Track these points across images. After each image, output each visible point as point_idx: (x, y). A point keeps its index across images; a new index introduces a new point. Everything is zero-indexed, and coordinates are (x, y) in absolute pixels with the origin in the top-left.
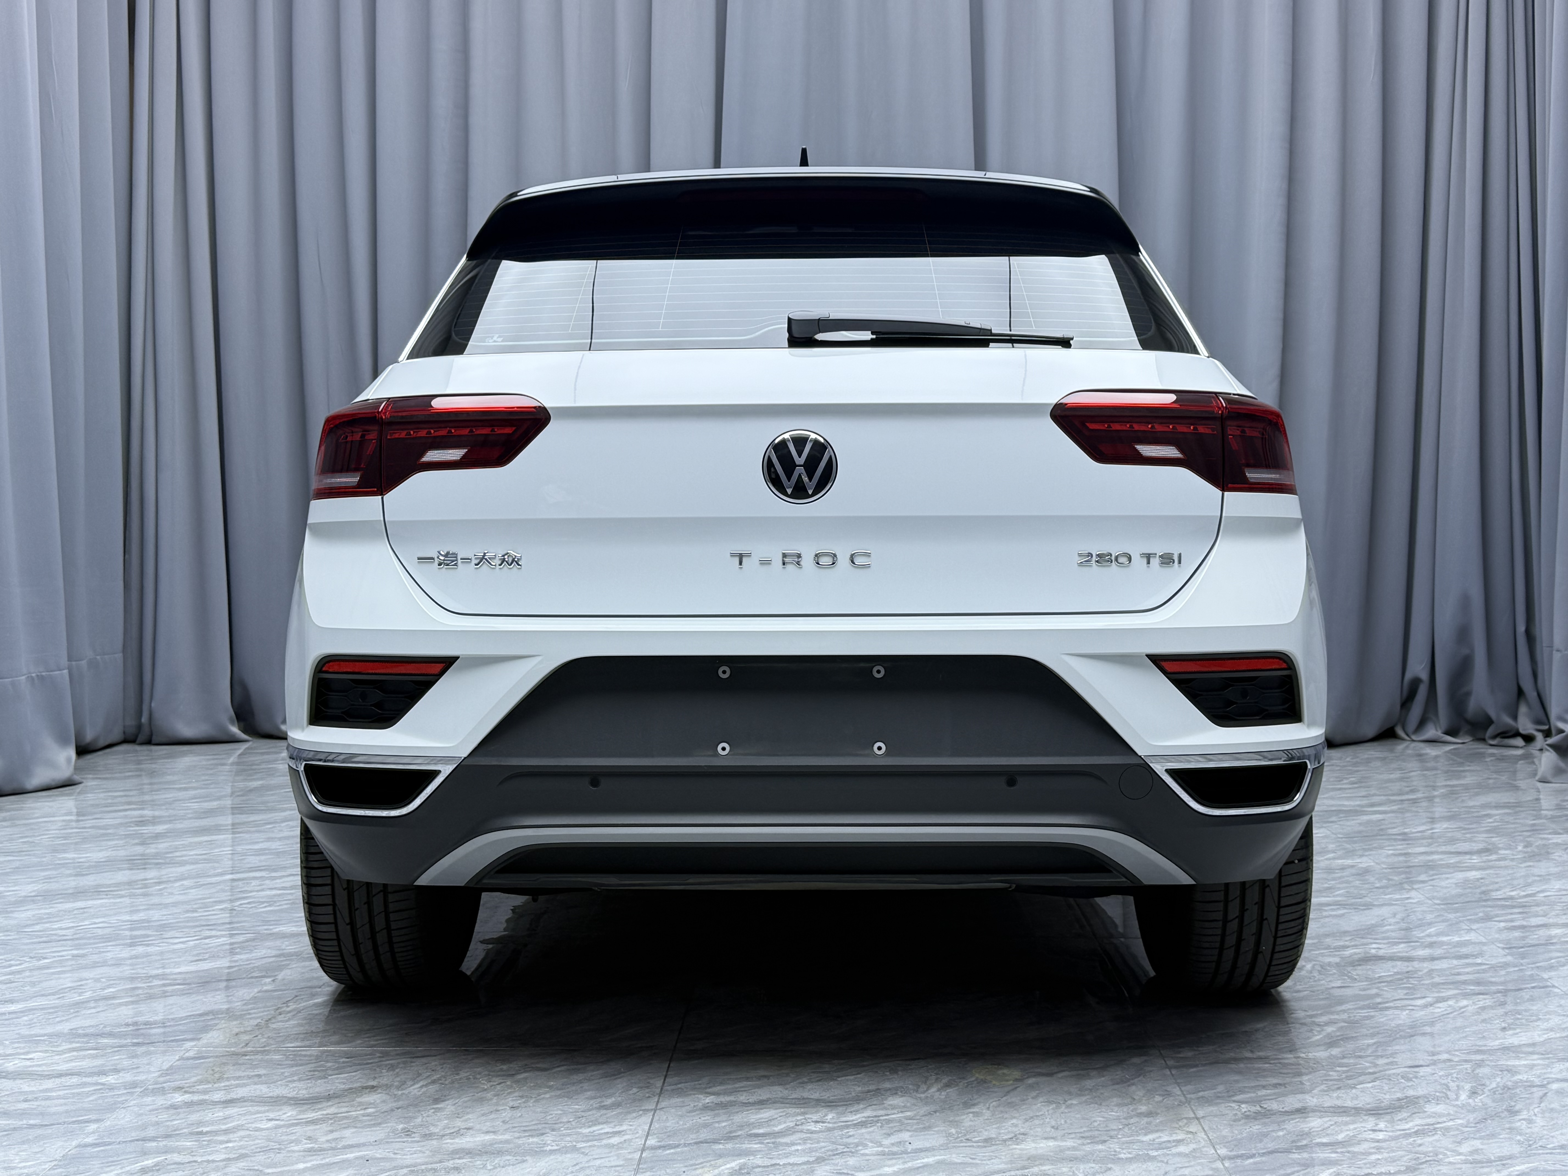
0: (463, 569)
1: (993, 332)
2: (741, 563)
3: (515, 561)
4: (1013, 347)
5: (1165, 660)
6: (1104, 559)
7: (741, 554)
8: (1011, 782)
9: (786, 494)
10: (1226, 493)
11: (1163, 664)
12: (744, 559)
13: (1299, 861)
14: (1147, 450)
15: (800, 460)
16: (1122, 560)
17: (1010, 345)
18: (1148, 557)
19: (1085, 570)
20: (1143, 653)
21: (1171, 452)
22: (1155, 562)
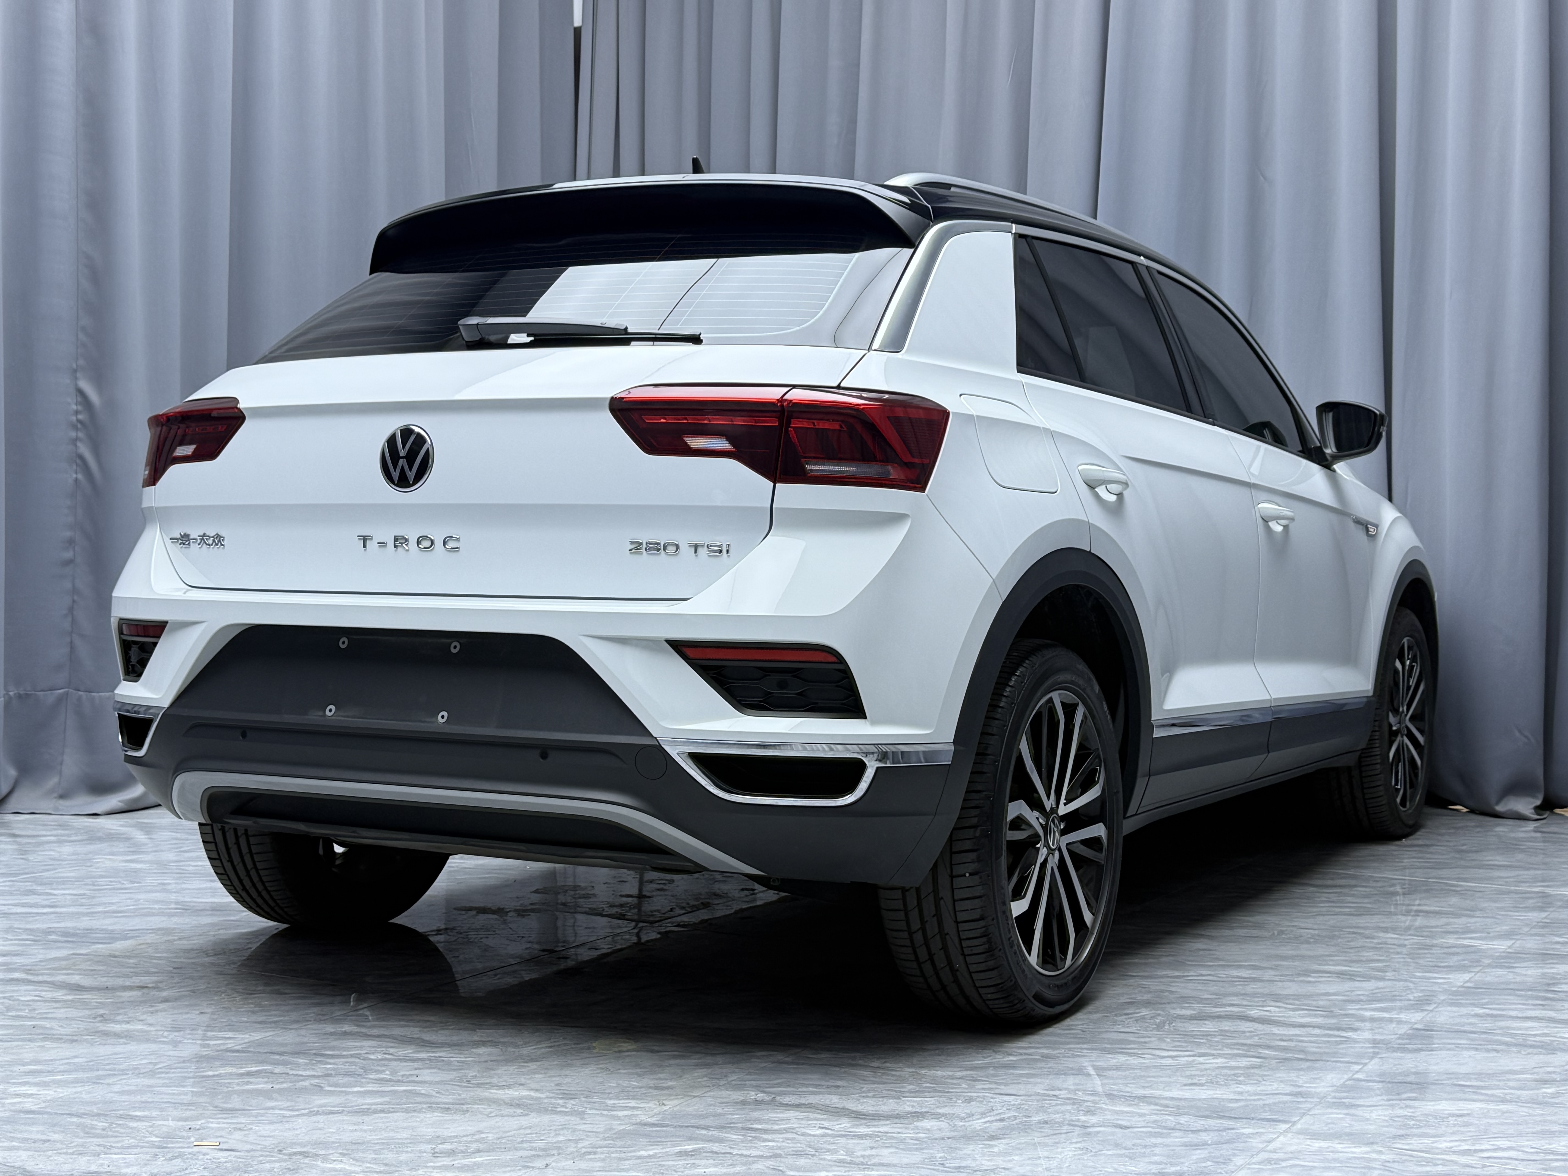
0: (194, 547)
1: (630, 330)
2: (364, 546)
3: (218, 540)
4: (653, 345)
5: (689, 647)
6: (655, 548)
7: (364, 537)
8: (544, 756)
9: (393, 482)
10: (778, 485)
11: (685, 650)
12: (368, 542)
13: (971, 874)
14: (696, 442)
15: (402, 453)
16: (670, 549)
17: (651, 343)
18: (696, 547)
19: (636, 557)
20: (661, 638)
21: (721, 444)
22: (703, 552)
